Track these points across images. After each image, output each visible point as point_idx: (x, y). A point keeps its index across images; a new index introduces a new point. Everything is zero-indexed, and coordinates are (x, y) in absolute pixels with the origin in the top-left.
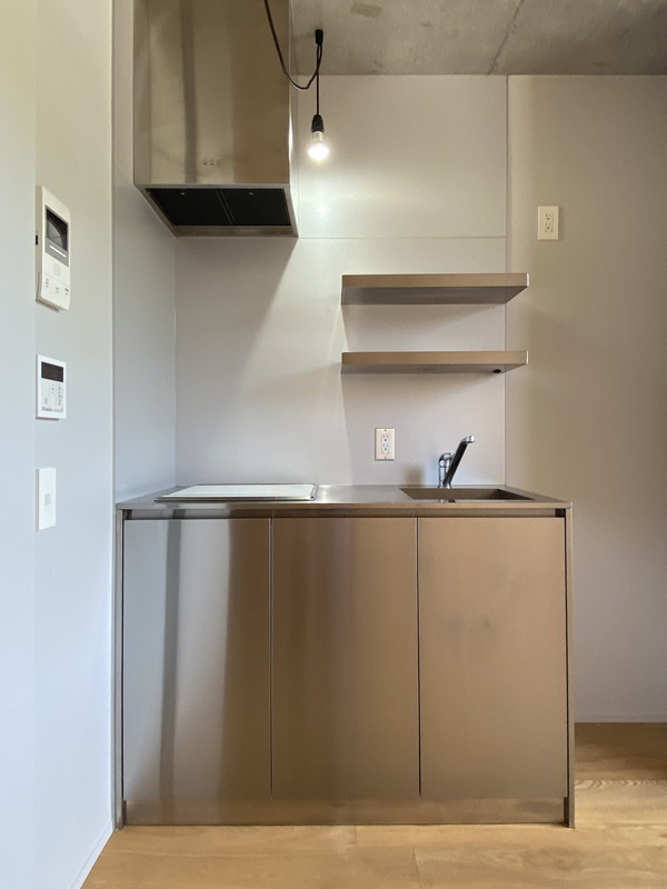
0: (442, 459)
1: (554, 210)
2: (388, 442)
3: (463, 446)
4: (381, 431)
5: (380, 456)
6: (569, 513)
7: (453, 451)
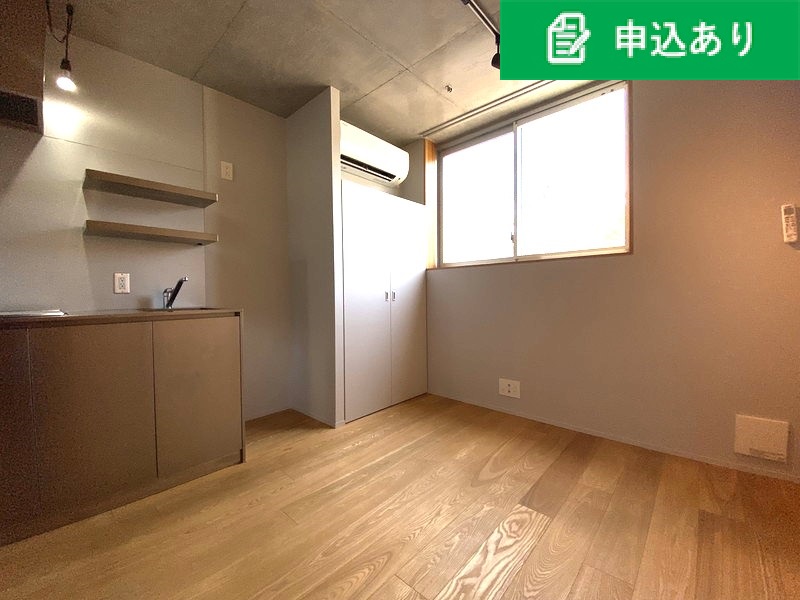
0: (165, 291)
1: (231, 165)
2: (124, 282)
3: (180, 284)
4: (118, 275)
5: (118, 290)
6: (242, 314)
7: (174, 287)
